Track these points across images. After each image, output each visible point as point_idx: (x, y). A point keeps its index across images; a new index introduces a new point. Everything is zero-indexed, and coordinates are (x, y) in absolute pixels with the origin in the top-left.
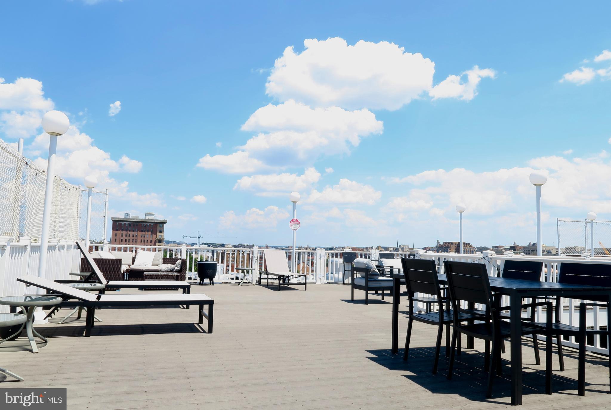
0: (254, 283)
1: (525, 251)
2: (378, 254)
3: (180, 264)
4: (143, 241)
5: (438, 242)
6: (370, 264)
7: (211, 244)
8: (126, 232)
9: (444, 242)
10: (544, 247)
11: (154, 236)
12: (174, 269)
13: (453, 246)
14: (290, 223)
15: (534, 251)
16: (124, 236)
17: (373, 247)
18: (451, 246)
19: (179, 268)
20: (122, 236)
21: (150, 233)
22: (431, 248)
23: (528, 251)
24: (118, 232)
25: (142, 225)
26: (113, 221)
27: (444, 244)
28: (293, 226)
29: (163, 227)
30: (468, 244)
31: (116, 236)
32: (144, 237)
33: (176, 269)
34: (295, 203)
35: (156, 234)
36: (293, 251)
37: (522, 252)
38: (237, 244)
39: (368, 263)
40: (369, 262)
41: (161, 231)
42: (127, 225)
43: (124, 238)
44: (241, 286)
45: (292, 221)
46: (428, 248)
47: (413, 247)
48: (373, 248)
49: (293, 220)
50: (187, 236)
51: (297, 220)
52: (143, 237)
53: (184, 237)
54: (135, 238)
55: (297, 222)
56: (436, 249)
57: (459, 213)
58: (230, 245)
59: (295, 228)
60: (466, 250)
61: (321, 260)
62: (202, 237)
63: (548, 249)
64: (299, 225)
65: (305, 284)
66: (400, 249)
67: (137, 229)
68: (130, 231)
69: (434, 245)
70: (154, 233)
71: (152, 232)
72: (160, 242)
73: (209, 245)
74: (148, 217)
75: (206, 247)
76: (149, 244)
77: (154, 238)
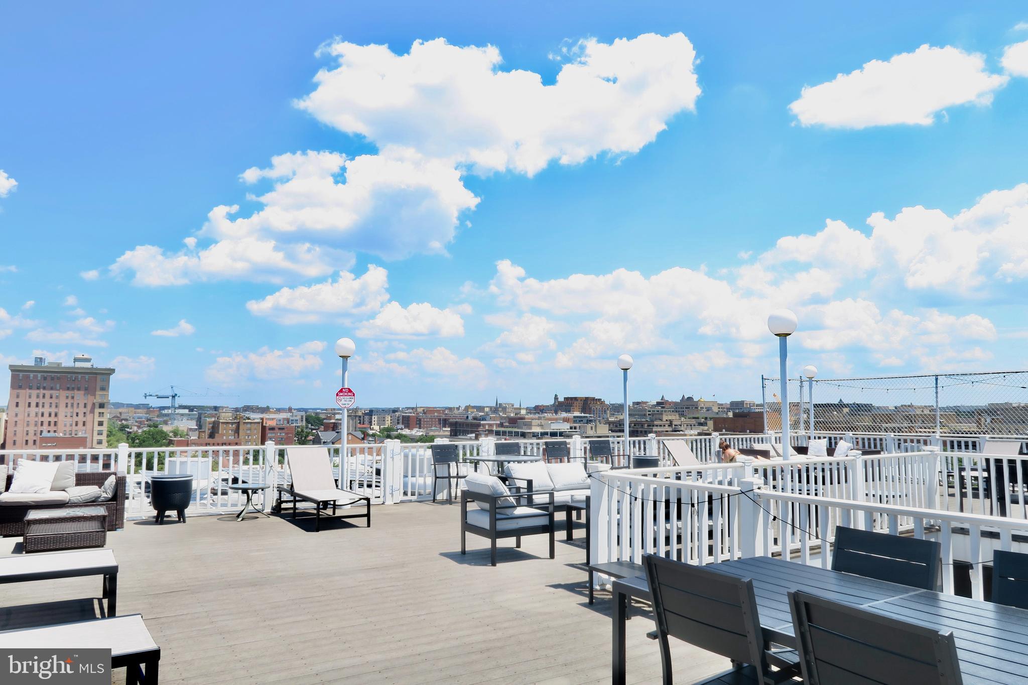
0: (268, 510)
1: (676, 408)
2: (494, 445)
3: (113, 486)
4: (69, 405)
5: (556, 398)
6: (498, 486)
7: (195, 407)
8: (38, 391)
9: (565, 398)
10: (702, 402)
11: (90, 397)
12: (99, 497)
13: (578, 403)
14: (337, 395)
15: (689, 408)
16: (34, 396)
17: (460, 406)
18: (575, 403)
19: (111, 494)
20: (30, 397)
21: (82, 392)
22: (546, 406)
23: (681, 408)
24: (22, 391)
25: (68, 378)
26: (12, 371)
27: (564, 399)
28: (343, 401)
29: (108, 380)
30: (599, 399)
31: (18, 396)
32: (73, 398)
33: (104, 497)
34: (345, 358)
35: (95, 395)
36: (343, 447)
37: (673, 410)
38: (240, 406)
39: (495, 486)
40: (497, 483)
41: (104, 388)
42: (39, 378)
43: (34, 401)
44: (242, 520)
45: (341, 391)
46: (541, 406)
47: (520, 406)
48: (460, 408)
49: (342, 389)
50: (151, 395)
51: (349, 389)
52: (69, 397)
53: (146, 397)
54: (54, 401)
55: (350, 394)
56: (553, 408)
57: (623, 371)
58: (227, 407)
59: (345, 404)
60: (597, 409)
61: (393, 460)
62: (179, 397)
63: (707, 405)
64: (352, 398)
65: (368, 515)
66: (500, 409)
67: (58, 386)
68: (44, 388)
69: (551, 402)
70: (89, 390)
71: (86, 389)
72: (102, 406)
73: (191, 409)
74: (79, 365)
75: (186, 411)
76: (81, 410)
77: (90, 400)
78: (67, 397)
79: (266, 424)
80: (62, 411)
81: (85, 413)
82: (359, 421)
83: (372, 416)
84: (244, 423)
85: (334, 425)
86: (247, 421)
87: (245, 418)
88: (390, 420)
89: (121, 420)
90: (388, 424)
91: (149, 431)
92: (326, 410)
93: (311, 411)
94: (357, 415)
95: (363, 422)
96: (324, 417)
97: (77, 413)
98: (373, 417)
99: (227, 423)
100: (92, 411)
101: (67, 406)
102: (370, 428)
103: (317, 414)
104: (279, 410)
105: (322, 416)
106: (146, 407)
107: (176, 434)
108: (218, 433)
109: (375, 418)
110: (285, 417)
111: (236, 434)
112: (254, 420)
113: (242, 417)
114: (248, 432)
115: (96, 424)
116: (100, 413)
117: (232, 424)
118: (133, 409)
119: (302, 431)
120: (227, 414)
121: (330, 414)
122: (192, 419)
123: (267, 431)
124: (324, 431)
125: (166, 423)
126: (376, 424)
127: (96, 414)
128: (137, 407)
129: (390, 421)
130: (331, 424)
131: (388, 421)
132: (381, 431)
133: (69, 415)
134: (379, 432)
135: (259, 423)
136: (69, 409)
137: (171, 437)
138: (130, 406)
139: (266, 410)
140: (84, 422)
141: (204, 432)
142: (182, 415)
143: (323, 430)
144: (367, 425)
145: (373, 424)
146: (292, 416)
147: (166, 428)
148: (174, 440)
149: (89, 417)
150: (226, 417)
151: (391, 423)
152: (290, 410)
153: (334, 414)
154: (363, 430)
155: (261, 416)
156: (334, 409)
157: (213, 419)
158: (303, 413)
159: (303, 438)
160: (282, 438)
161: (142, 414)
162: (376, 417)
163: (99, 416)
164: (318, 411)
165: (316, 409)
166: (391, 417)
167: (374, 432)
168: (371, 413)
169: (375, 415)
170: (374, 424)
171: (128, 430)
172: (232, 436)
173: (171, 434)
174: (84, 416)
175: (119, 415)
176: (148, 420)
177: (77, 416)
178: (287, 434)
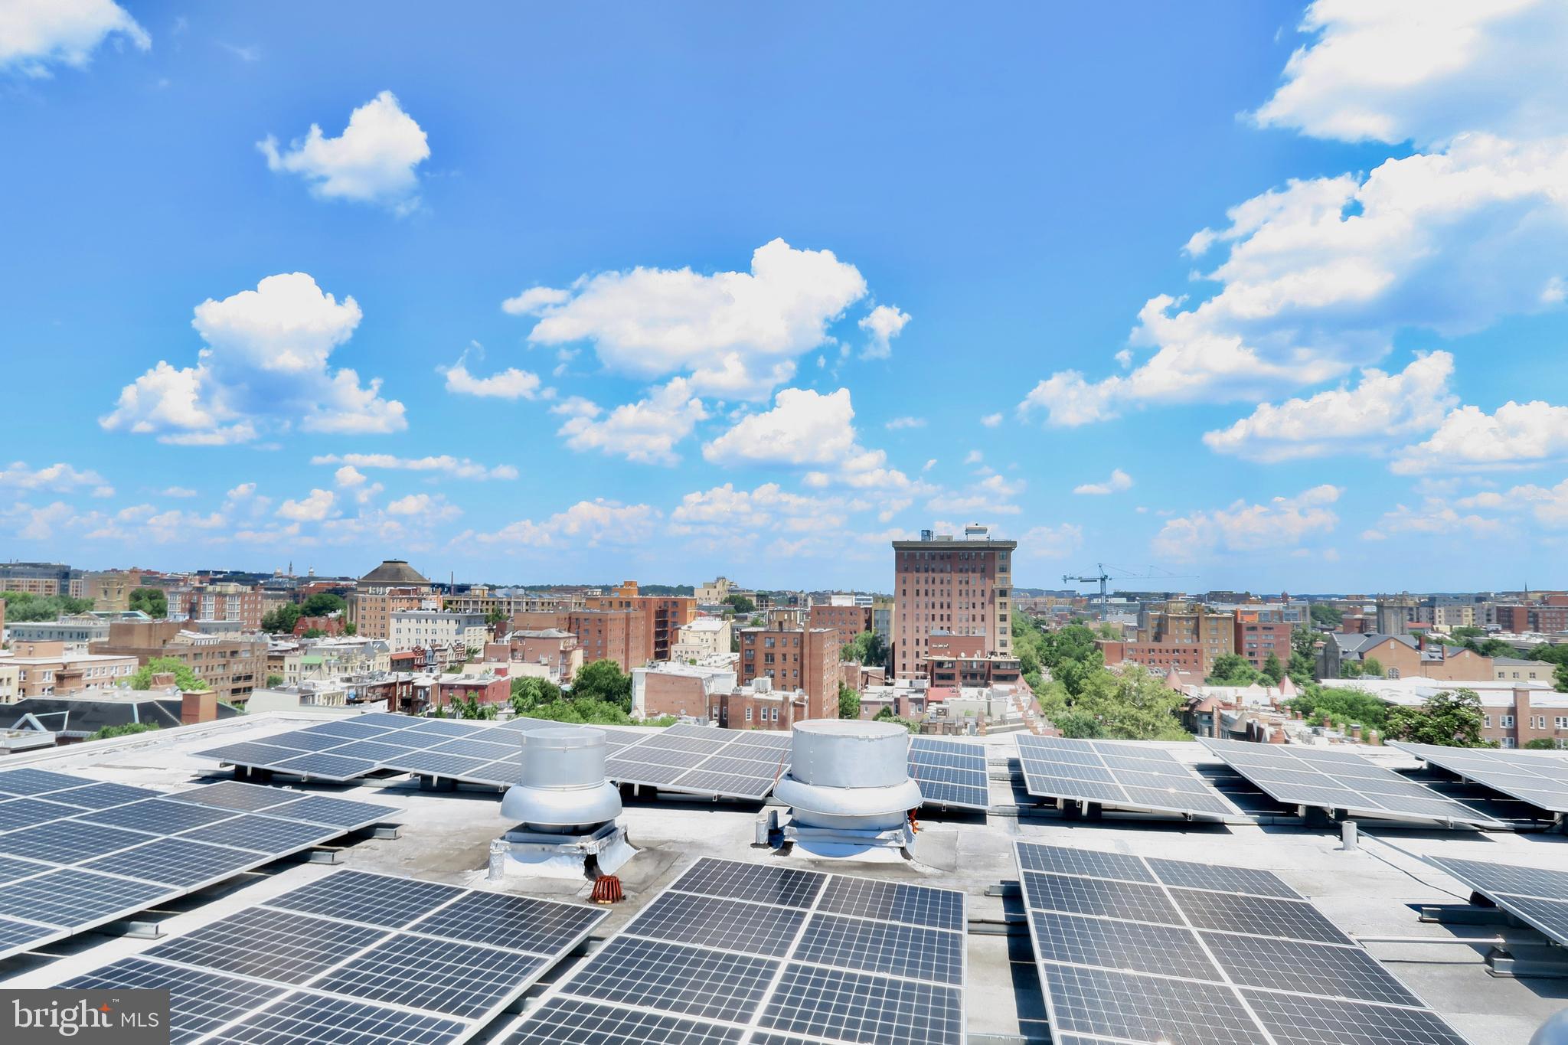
4: (964, 593)
7: (1137, 594)
8: (926, 575)
11: (988, 582)
16: (922, 582)
20: (918, 582)
21: (978, 575)
24: (908, 576)
25: (960, 556)
26: (896, 549)
29: (1008, 558)
31: (904, 582)
32: (967, 582)
35: (993, 578)
38: (1204, 591)
41: (1005, 569)
42: (926, 558)
43: (922, 587)
50: (1072, 578)
52: (964, 582)
53: (1066, 581)
54: (945, 587)
58: (1184, 595)
62: (1111, 580)
67: (949, 567)
68: (933, 571)
70: (987, 572)
71: (983, 571)
72: (1003, 593)
73: (1130, 597)
74: (972, 537)
75: (1123, 601)
76: (978, 600)
77: (988, 585)
78: (961, 582)
79: (1242, 620)
80: (956, 601)
81: (983, 604)
82: (1408, 617)
83: (1433, 607)
84: (1207, 618)
85: (1362, 624)
86: (1210, 615)
87: (1207, 610)
88: (1471, 615)
89: (1037, 613)
90: (1467, 621)
91: (1069, 630)
92: (1347, 597)
93: (1321, 599)
94: (1404, 605)
95: (1418, 619)
96: (1344, 609)
97: (974, 604)
98: (1437, 610)
99: (1180, 618)
100: (992, 601)
101: (961, 595)
102: (1432, 629)
103: (1331, 604)
104: (1266, 599)
105: (1340, 608)
106: (1071, 594)
107: (1106, 635)
108: (1167, 633)
109: (1440, 612)
110: (1276, 609)
111: (1195, 636)
112: (1221, 613)
113: (1203, 610)
114: (1214, 633)
115: (997, 618)
116: (1001, 603)
117: (1188, 619)
118: (1053, 598)
119: (1305, 632)
120: (1179, 605)
121: (1353, 603)
122: (1131, 613)
123: (1245, 632)
124: (1344, 633)
125: (1094, 617)
126: (1443, 622)
127: (997, 605)
128: (1060, 594)
129: (1471, 618)
130: (1356, 622)
131: (1467, 616)
132: (1456, 634)
133: (964, 606)
134: (1451, 636)
135: (1229, 619)
136: (964, 598)
137: (1099, 638)
138: (1050, 593)
139: (1244, 598)
140: (983, 616)
141: (1145, 631)
142: (1118, 606)
143: (1341, 630)
144: (1424, 623)
145: (1437, 622)
146: (1287, 608)
147: (1093, 626)
148: (1103, 644)
149: (989, 608)
150: (1179, 608)
151: (1474, 620)
152: (1285, 597)
153: (1362, 604)
154: (1418, 631)
155: (1234, 607)
156: (1362, 596)
157: (1158, 613)
158: (1306, 603)
159: (1307, 645)
160: (1269, 644)
161: (1064, 604)
162: (1442, 610)
163: (1001, 608)
164: (1333, 599)
165: (1330, 596)
166: (1473, 609)
167: (1440, 635)
168: (1432, 602)
169: (1439, 606)
170: (1440, 622)
171: (1044, 627)
172: (1188, 639)
173: (1100, 634)
174: (983, 608)
175: (1033, 606)
176: (1073, 613)
177: (974, 607)
178: (1277, 637)
